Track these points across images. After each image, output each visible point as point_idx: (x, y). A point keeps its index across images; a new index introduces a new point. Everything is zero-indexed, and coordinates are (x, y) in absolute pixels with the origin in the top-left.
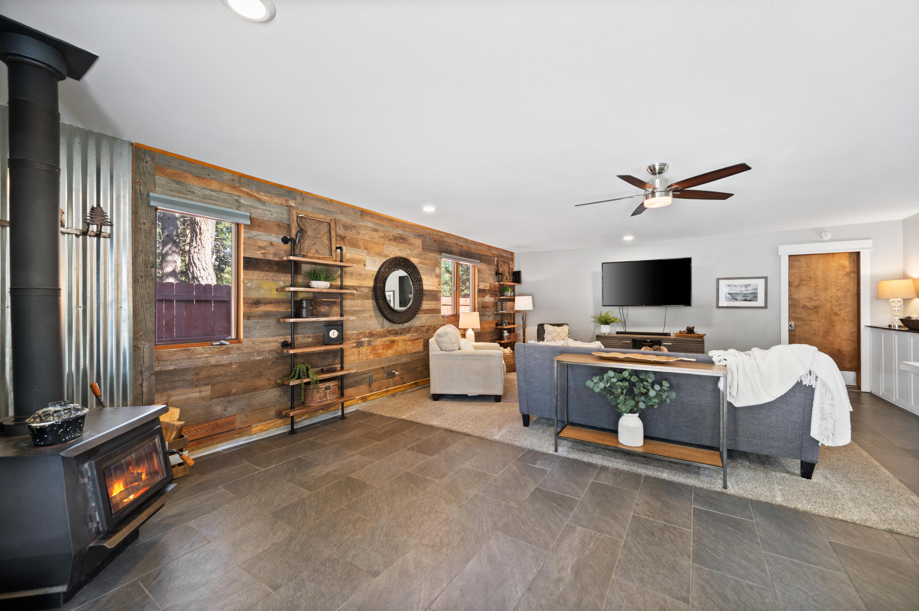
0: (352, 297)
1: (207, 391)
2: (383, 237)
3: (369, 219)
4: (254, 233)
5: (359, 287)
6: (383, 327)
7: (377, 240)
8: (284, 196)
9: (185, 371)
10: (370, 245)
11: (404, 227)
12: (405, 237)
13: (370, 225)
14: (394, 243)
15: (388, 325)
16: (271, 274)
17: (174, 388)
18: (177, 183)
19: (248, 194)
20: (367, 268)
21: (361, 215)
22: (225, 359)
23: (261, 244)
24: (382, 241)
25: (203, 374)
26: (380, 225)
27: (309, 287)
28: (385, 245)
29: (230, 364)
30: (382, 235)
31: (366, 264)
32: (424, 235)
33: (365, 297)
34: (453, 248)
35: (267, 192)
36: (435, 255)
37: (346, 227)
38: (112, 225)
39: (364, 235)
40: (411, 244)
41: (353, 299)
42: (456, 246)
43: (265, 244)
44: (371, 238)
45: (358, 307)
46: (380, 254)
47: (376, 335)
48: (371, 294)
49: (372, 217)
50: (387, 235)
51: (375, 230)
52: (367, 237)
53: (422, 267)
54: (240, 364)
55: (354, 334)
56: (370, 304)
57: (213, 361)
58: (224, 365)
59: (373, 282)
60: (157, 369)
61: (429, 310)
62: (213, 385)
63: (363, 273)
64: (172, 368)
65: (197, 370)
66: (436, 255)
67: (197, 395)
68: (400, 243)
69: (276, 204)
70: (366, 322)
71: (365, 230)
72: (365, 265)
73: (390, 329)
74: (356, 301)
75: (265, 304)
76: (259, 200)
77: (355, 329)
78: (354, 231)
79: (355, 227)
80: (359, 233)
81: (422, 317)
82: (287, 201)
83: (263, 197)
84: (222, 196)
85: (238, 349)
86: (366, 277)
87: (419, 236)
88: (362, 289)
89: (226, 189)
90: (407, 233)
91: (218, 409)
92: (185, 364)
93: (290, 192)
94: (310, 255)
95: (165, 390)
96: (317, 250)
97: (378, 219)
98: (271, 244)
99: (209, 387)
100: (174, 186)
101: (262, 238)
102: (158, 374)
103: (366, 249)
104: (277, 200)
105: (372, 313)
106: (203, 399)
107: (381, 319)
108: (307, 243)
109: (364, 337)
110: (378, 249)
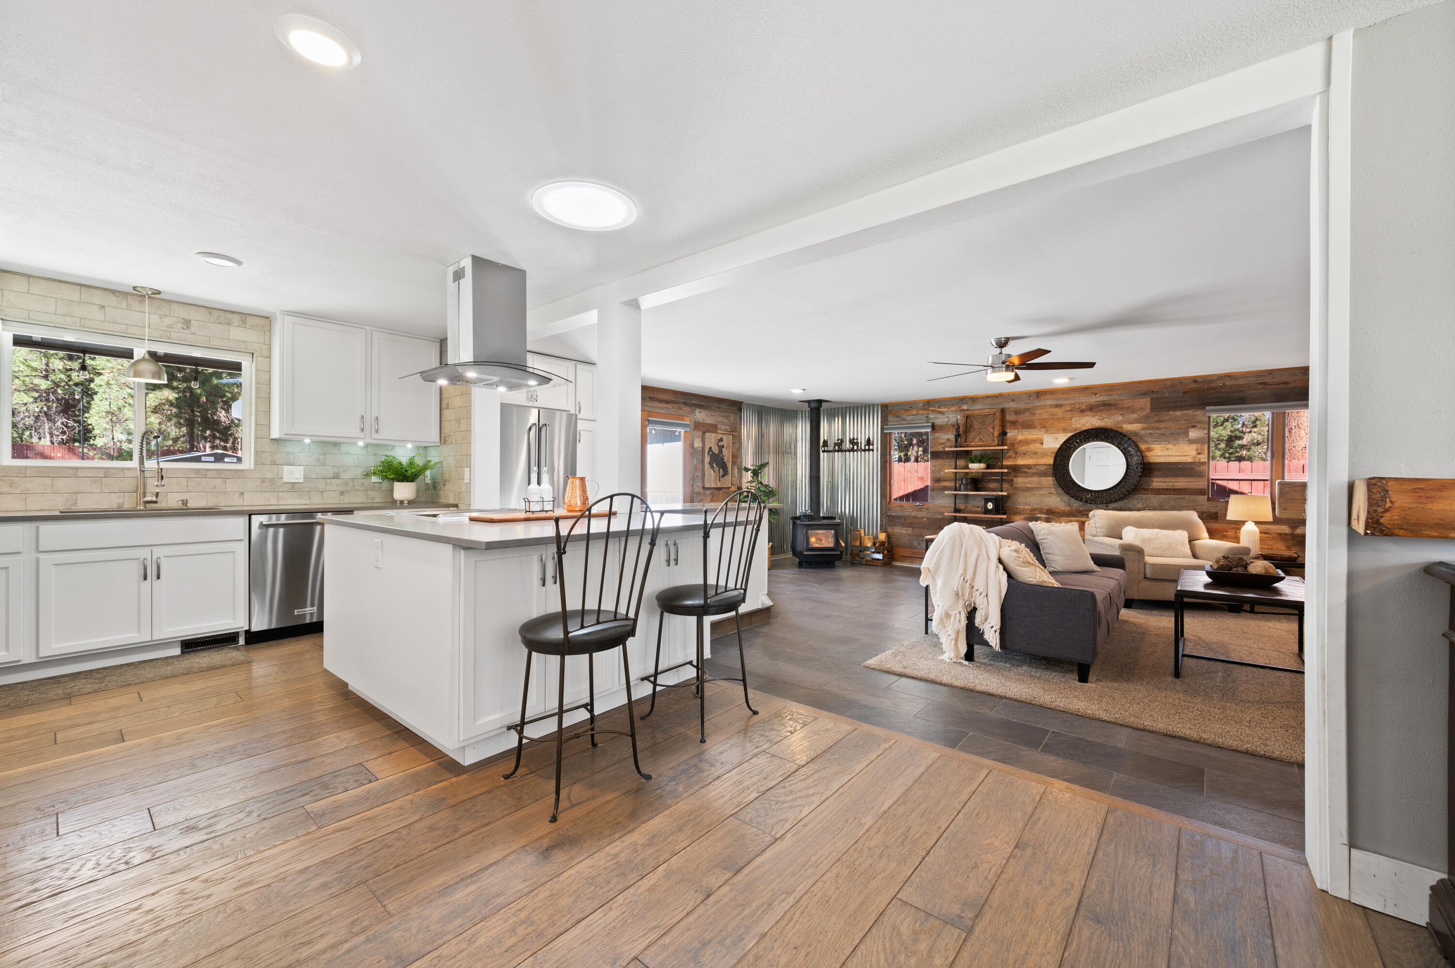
0: (1025, 475)
1: (910, 531)
2: (1070, 411)
3: (1049, 397)
4: (937, 435)
5: (1034, 465)
6: (1070, 505)
7: (1060, 415)
8: (959, 403)
9: (900, 517)
10: (1051, 422)
11: (1110, 391)
12: (1112, 402)
13: (1049, 402)
14: (1089, 413)
15: (1076, 504)
16: (948, 461)
17: (896, 525)
18: (897, 417)
19: (933, 411)
20: (1045, 446)
21: (1038, 397)
22: (920, 514)
23: (941, 441)
24: (1069, 415)
25: (908, 521)
26: (1065, 399)
27: (969, 468)
28: (1074, 420)
29: (922, 518)
30: (1069, 409)
31: (1044, 442)
32: (1156, 390)
33: (1044, 474)
34: (1248, 392)
35: (945, 406)
36: (1186, 412)
37: (1017, 412)
38: (873, 445)
39: (1040, 414)
40: (1123, 409)
41: (1026, 477)
42: (1261, 387)
43: (944, 441)
44: (1051, 415)
45: (1033, 484)
46: (1065, 430)
47: (1059, 513)
48: (1051, 471)
49: (1052, 394)
50: (1077, 406)
51: (1057, 406)
52: (1045, 416)
53: (1150, 434)
54: (927, 518)
55: (1028, 509)
56: (1049, 481)
57: (913, 514)
58: (918, 518)
59: (1053, 460)
60: (889, 514)
61: (1168, 489)
62: (913, 528)
63: (1040, 451)
64: (894, 514)
65: (905, 518)
66: (1191, 412)
67: (904, 532)
68: (1102, 411)
69: (952, 411)
70: (1044, 499)
71: (1042, 409)
72: (1042, 444)
73: (1081, 509)
74: (1030, 479)
75: (944, 481)
76: (940, 412)
77: (1029, 505)
78: (1027, 414)
79: (1029, 409)
80: (1034, 414)
81: (1150, 499)
82: (960, 407)
83: (943, 410)
84: (919, 417)
85: (927, 509)
86: (1044, 454)
87: (1144, 394)
88: (1038, 467)
89: (921, 412)
90: (1116, 397)
91: (916, 543)
92: (900, 514)
93: (962, 400)
94: (972, 444)
95: (891, 525)
96: (981, 439)
97: (1062, 394)
98: (948, 440)
99: (911, 529)
100: (896, 419)
101: (942, 437)
102: (889, 516)
103: (1045, 427)
104: (953, 409)
105: (1053, 490)
106: (909, 535)
107: (1066, 498)
108: (971, 436)
109: (1041, 513)
110: (1063, 425)
